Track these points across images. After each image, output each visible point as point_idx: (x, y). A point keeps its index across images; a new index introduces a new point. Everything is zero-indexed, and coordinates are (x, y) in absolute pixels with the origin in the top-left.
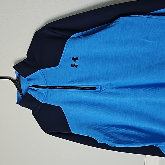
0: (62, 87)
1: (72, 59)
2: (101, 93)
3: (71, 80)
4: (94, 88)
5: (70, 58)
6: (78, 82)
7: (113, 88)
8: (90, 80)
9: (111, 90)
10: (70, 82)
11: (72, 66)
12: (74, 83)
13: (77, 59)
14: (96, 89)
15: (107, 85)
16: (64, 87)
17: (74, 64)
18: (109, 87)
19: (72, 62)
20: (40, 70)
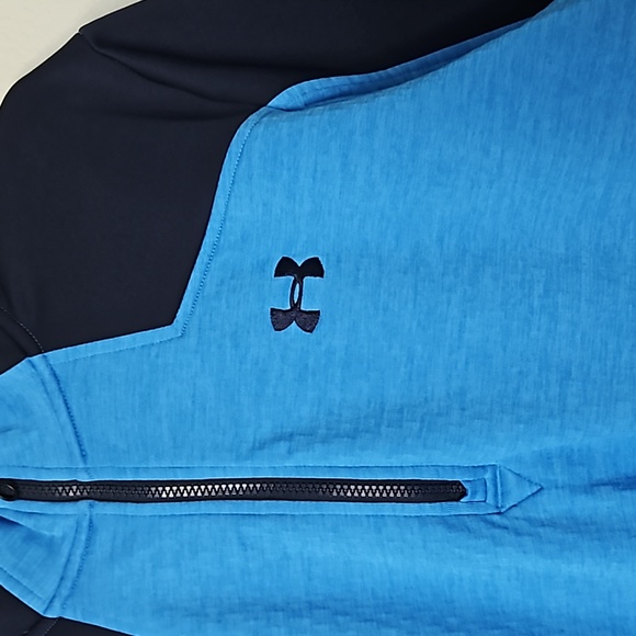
0: (199, 483)
1: (280, 272)
2: (500, 523)
3: (267, 429)
4: (447, 491)
5: (262, 267)
6: (325, 440)
7: (592, 487)
8: (416, 426)
9: (585, 506)
10: (261, 446)
11: (280, 320)
12: (290, 452)
13: (314, 268)
14: (464, 494)
15: (546, 459)
16: (220, 482)
17: (295, 306)
18: (561, 477)
19: (279, 292)
20: (36, 359)
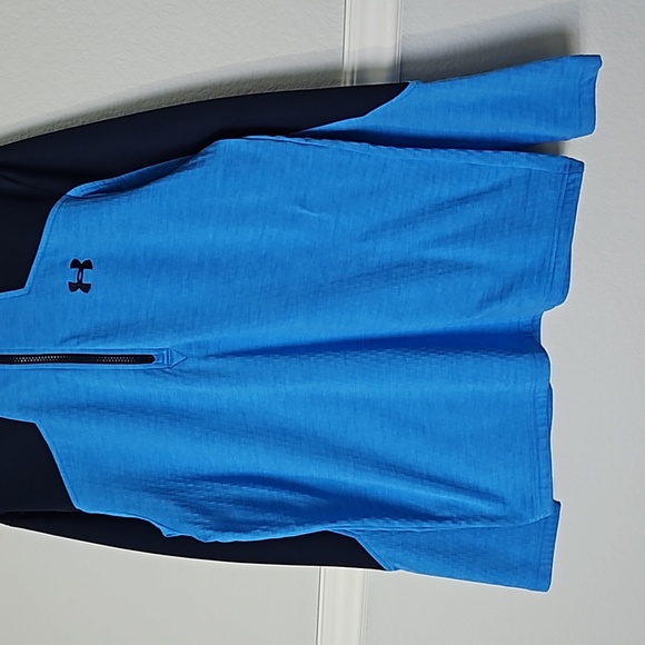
0: (38, 356)
1: (72, 266)
2: (170, 372)
3: (67, 333)
4: (147, 359)
5: (64, 263)
6: (93, 339)
7: (207, 357)
8: (132, 333)
9: (203, 364)
10: (65, 341)
11: (73, 287)
12: (78, 343)
13: (88, 265)
14: (154, 360)
15: (189, 346)
16: (47, 355)
17: (80, 281)
18: (194, 352)
19: (72, 275)
